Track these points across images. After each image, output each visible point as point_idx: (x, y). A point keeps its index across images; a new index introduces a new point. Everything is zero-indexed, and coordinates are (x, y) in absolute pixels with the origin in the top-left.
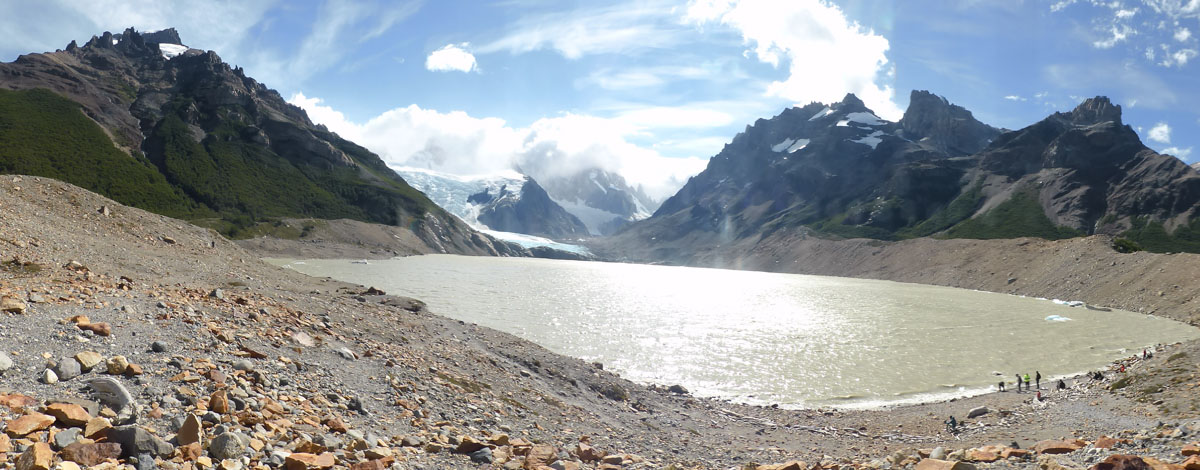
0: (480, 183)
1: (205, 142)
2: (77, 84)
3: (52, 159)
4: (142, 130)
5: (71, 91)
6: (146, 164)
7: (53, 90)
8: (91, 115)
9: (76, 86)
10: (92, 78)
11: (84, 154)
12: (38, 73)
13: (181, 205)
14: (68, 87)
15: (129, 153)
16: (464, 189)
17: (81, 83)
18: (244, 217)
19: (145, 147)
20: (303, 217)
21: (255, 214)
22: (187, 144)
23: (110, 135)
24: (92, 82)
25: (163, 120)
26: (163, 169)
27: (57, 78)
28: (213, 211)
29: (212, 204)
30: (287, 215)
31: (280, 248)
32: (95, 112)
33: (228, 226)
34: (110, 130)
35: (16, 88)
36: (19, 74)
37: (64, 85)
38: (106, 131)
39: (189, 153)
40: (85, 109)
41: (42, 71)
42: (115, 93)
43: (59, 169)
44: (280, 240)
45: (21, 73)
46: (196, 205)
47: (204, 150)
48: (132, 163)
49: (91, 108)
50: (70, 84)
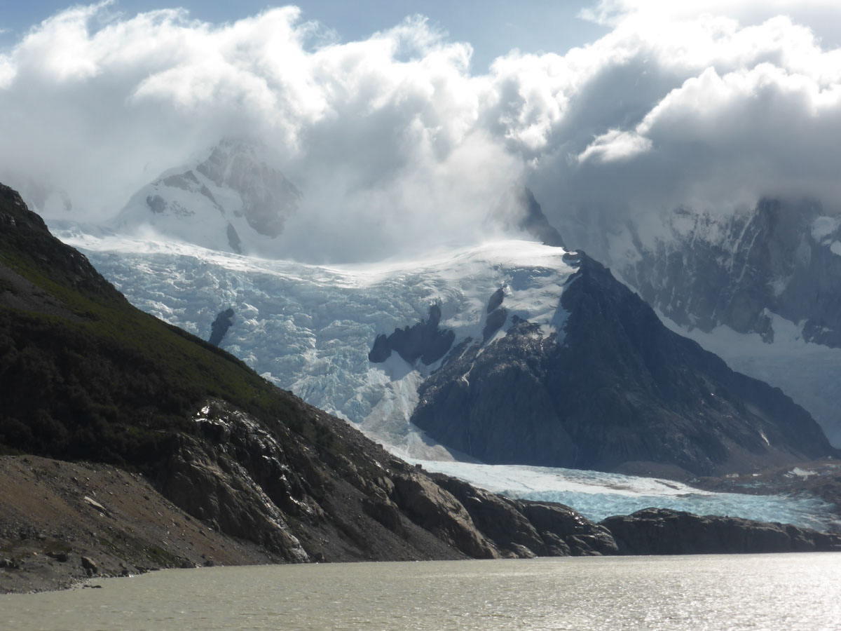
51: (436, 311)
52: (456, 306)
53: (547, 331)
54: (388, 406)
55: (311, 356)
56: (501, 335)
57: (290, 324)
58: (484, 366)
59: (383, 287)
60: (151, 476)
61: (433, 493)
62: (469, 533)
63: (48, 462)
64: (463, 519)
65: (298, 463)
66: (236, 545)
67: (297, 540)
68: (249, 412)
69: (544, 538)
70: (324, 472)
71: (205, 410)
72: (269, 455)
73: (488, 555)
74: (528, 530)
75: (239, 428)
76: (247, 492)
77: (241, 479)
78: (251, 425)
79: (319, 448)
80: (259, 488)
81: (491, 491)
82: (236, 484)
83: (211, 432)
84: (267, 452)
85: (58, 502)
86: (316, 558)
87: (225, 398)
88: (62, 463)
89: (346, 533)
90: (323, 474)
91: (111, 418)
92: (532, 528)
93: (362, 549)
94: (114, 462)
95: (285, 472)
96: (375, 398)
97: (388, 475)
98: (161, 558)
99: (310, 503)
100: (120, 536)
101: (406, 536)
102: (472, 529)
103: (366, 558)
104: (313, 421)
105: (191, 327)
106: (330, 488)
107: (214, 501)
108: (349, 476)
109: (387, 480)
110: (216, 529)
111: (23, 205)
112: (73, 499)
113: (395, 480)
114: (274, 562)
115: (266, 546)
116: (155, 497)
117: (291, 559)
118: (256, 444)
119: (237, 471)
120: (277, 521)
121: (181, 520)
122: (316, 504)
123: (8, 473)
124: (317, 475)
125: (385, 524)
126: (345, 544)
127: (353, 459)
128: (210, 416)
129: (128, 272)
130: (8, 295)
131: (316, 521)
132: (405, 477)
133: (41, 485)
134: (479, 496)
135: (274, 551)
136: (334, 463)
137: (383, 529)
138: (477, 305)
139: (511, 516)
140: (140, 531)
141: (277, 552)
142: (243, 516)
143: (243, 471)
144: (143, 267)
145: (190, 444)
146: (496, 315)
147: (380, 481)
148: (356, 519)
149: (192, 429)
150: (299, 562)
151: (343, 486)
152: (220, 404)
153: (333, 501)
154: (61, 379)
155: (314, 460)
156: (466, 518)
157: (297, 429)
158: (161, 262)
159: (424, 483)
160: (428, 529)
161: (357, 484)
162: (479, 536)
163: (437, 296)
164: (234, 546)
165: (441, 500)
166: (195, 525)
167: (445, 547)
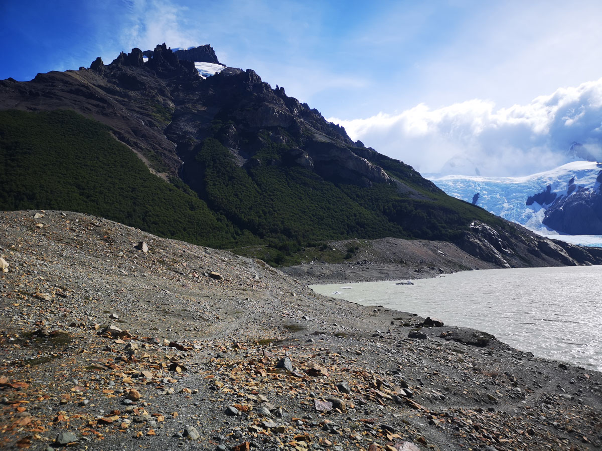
0: (540, 181)
1: (247, 167)
2: (105, 105)
3: (79, 187)
4: (179, 154)
5: (98, 113)
6: (185, 191)
7: (78, 112)
8: (122, 138)
9: (103, 108)
10: (121, 99)
11: (117, 181)
12: (60, 93)
13: (224, 233)
14: (95, 109)
15: (166, 179)
16: (521, 192)
17: (109, 104)
18: (290, 243)
19: (183, 172)
20: (346, 239)
21: (301, 239)
22: (228, 168)
23: (144, 160)
24: (121, 102)
25: (202, 144)
26: (203, 195)
27: (81, 98)
28: (258, 238)
29: (257, 230)
30: (332, 238)
31: (327, 272)
32: (127, 135)
33: (274, 253)
34: (144, 155)
35: (35, 109)
36: (37, 94)
37: (89, 106)
38: (140, 156)
39: (231, 178)
40: (115, 133)
41: (63, 91)
42: (148, 115)
43: (88, 197)
44: (327, 265)
45: (40, 93)
46: (240, 233)
47: (247, 176)
48: (170, 190)
49: (122, 132)
50: (97, 106)
51: (549, 187)
52: (557, 185)
53: (592, 190)
54: (534, 219)
55: (506, 205)
56: (574, 193)
57: (498, 196)
58: (568, 204)
59: (529, 181)
60: (457, 244)
61: (552, 245)
62: (567, 258)
63: (427, 241)
64: (564, 253)
65: (504, 238)
66: (486, 263)
67: (506, 262)
68: (487, 223)
69: (595, 258)
70: (513, 240)
71: (473, 224)
72: (495, 236)
73: (575, 265)
74: (589, 256)
75: (484, 228)
76: (488, 247)
77: (486, 244)
78: (488, 227)
79: (511, 233)
80: (492, 246)
81: (574, 244)
82: (484, 245)
83: (476, 231)
84: (494, 235)
85: (430, 252)
86: (513, 267)
87: (479, 220)
88: (430, 241)
89: (522, 259)
90: (513, 241)
91: (444, 228)
92: (591, 256)
93: (528, 264)
94: (446, 240)
95: (500, 241)
96: (529, 217)
97: (536, 240)
98: (462, 268)
99: (509, 250)
100: (449, 262)
101: (544, 259)
102: (568, 256)
103: (530, 267)
104: (509, 225)
105: (466, 200)
106: (516, 245)
107: (478, 251)
108: (522, 241)
109: (536, 242)
110: (479, 259)
111: (414, 170)
112: (435, 252)
113: (538, 242)
114: (499, 268)
115: (495, 263)
116: (459, 250)
117: (505, 267)
118: (490, 233)
119: (485, 242)
120: (498, 256)
121: (467, 256)
122: (511, 250)
123: (415, 245)
124: (511, 241)
125: (536, 256)
126: (522, 262)
127: (523, 236)
128: (474, 225)
129: (445, 185)
130: (412, 195)
131: (511, 255)
132: (542, 241)
133: (425, 248)
134: (569, 246)
135: (498, 265)
136: (516, 238)
137: (535, 257)
138: (565, 184)
139: (582, 252)
140: (455, 260)
141: (500, 265)
142: (487, 255)
143: (486, 241)
144: (450, 183)
145: (469, 234)
146: (571, 187)
147: (533, 242)
148: (525, 255)
149: (469, 229)
150: (507, 268)
151: (521, 245)
152: (477, 222)
153: (517, 249)
154: (428, 217)
155: (510, 237)
156: (565, 253)
157: (503, 228)
158: (455, 181)
159: (549, 242)
160: (551, 257)
161: (525, 244)
162: (571, 259)
163: (549, 182)
164: (485, 264)
165: (556, 248)
166: (472, 258)
167: (559, 263)
